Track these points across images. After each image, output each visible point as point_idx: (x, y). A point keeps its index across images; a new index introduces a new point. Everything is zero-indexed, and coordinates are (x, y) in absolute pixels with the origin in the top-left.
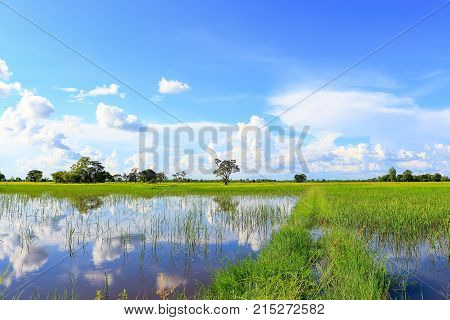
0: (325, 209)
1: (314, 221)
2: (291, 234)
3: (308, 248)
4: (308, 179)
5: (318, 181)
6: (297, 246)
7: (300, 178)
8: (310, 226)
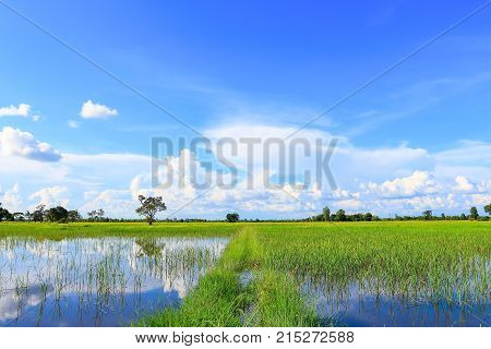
0: (257, 250)
1: (245, 264)
2: (219, 279)
3: (237, 293)
4: (240, 218)
5: (252, 221)
6: (225, 291)
7: (232, 218)
8: (240, 270)
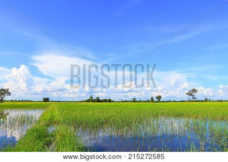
0: (57, 116)
1: (51, 122)
2: (37, 130)
3: (46, 137)
4: (50, 100)
5: (56, 102)
6: (40, 137)
7: (46, 100)
8: (48, 126)
